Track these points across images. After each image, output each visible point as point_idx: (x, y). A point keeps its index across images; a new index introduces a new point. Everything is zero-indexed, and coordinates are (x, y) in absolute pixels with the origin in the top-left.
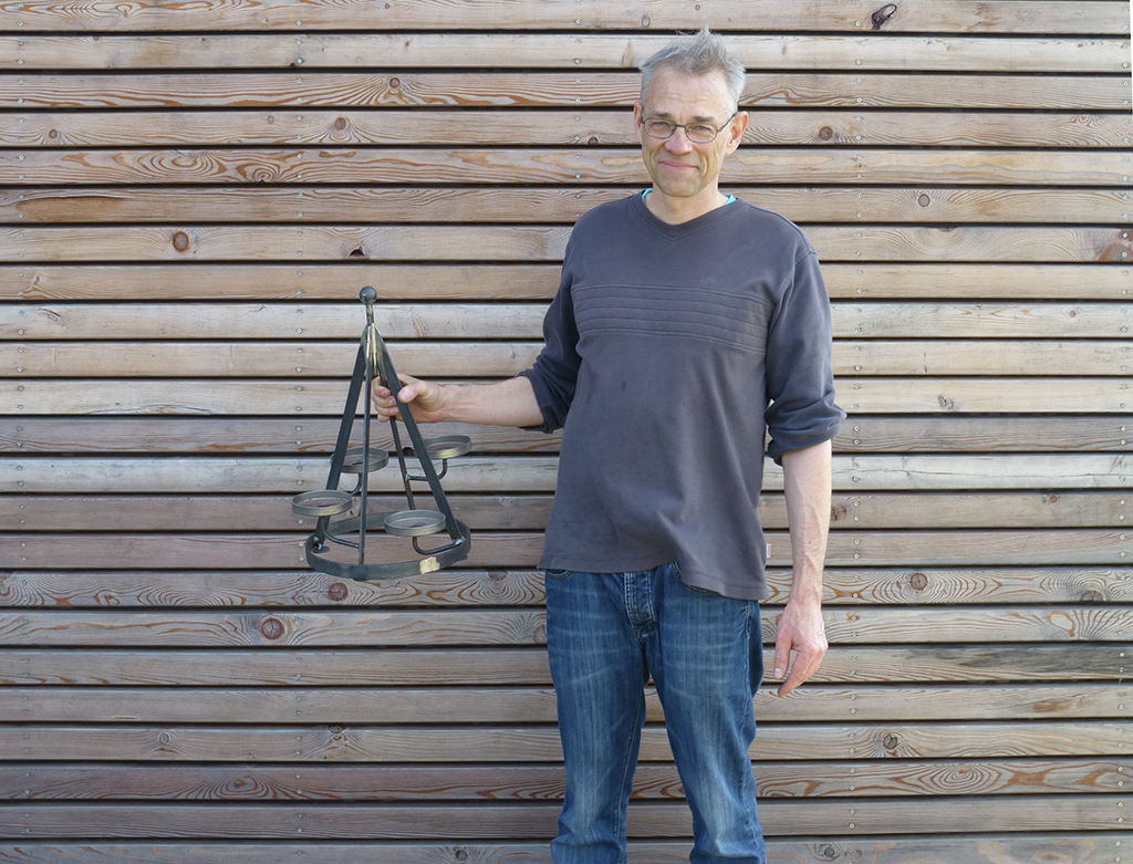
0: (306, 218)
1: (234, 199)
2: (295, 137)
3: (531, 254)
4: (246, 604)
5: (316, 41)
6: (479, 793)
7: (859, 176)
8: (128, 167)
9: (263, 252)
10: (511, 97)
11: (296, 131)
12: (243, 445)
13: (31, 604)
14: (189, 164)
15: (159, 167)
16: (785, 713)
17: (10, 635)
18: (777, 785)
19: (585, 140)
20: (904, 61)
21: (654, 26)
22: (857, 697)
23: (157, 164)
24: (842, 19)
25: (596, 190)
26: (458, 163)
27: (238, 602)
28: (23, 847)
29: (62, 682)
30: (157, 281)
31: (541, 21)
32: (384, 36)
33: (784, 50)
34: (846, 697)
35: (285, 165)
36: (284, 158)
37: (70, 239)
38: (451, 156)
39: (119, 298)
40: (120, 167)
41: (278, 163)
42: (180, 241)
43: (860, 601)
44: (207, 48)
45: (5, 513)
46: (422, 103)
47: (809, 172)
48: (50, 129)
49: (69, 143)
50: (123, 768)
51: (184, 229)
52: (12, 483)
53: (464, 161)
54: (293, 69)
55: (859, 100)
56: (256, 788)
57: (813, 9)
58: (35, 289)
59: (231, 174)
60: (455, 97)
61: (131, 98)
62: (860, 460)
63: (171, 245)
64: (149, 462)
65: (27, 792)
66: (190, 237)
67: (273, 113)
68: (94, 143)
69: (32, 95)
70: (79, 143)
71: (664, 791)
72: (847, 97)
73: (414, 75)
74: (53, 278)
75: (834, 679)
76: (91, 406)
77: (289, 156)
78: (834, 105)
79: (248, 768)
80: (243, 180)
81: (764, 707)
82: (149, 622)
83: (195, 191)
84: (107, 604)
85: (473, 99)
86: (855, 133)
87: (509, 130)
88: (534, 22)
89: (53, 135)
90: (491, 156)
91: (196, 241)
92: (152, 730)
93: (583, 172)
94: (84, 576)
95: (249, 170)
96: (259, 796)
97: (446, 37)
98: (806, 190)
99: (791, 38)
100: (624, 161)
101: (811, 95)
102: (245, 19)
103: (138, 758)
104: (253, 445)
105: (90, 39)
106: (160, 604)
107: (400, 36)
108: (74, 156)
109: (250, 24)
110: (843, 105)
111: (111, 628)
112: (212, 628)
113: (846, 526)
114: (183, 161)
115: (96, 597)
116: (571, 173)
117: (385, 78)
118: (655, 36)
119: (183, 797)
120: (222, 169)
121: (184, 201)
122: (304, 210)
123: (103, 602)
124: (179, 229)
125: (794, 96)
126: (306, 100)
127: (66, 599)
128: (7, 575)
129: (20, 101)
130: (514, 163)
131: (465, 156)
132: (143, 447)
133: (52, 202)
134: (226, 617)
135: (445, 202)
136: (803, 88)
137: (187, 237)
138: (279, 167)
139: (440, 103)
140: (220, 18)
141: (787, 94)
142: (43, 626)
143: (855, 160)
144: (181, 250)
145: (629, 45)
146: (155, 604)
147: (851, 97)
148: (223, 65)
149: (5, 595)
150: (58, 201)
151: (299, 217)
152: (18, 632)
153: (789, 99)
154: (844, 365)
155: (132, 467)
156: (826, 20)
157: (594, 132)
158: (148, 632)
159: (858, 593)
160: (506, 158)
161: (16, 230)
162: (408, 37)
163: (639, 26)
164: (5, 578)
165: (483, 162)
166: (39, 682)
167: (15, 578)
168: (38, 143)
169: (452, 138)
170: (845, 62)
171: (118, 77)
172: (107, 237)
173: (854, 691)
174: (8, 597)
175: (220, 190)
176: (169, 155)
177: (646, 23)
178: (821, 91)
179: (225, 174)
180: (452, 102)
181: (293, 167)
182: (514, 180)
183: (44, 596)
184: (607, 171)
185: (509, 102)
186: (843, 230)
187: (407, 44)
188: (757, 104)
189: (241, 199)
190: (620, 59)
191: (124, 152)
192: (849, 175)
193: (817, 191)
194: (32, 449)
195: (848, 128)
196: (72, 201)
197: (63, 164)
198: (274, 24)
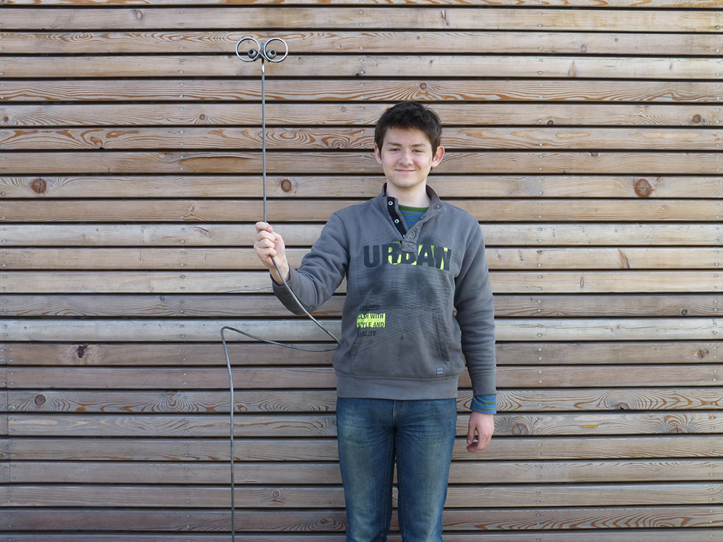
0: (366, 171)
1: (320, 159)
2: (359, 120)
3: (511, 193)
4: (329, 410)
5: (372, 60)
6: (477, 526)
7: (718, 146)
8: (251, 138)
9: (339, 192)
10: (498, 95)
11: (361, 116)
12: (327, 312)
13: (190, 411)
14: (291, 137)
15: (272, 138)
16: (669, 476)
17: (177, 430)
18: (663, 520)
19: (545, 122)
21: (588, 52)
22: (714, 466)
23: (270, 137)
24: (708, 47)
25: (553, 154)
27: (323, 409)
29: (210, 459)
30: (270, 210)
31: (517, 48)
32: (416, 57)
33: (671, 67)
34: (707, 466)
35: (353, 138)
36: (352, 134)
37: (215, 183)
38: (459, 132)
39: (247, 220)
40: (246, 139)
41: (348, 136)
42: (286, 185)
43: (717, 407)
44: (302, 64)
45: (172, 354)
46: (441, 99)
47: (686, 143)
48: (200, 114)
49: (212, 123)
50: (250, 512)
51: (289, 178)
52: (177, 336)
53: (468, 135)
54: (358, 77)
55: (718, 98)
56: (334, 524)
57: (689, 41)
58: (192, 215)
59: (318, 143)
60: (462, 95)
61: (252, 95)
62: (717, 320)
63: (280, 189)
65: (188, 527)
66: (293, 183)
67: (345, 105)
68: (229, 123)
69: (189, 93)
70: (219, 123)
71: (593, 524)
72: (710, 96)
73: (436, 81)
74: (203, 208)
75: (700, 455)
76: (229, 288)
77: (356, 132)
78: (702, 101)
79: (330, 512)
80: (326, 147)
81: (656, 473)
82: (266, 422)
83: (295, 154)
84: (239, 411)
85: (474, 96)
86: (715, 119)
87: (496, 116)
88: (513, 48)
89: (202, 117)
90: (485, 132)
91: (296, 185)
92: (268, 489)
93: (544, 142)
94: (224, 394)
95: (330, 141)
96: (336, 529)
97: (456, 58)
98: (685, 154)
99: (675, 59)
100: (570, 135)
101: (688, 95)
102: (326, 45)
103: (259, 506)
104: (333, 312)
105: (226, 57)
106: (273, 410)
107: (427, 57)
108: (216, 131)
109: (329, 49)
110: (708, 101)
111: (242, 426)
112: (307, 425)
113: (708, 361)
114: (287, 135)
116: (536, 142)
117: (417, 83)
118: (590, 58)
119: (288, 530)
120: (313, 140)
121: (287, 160)
122: (367, 166)
123: (237, 410)
124: (285, 178)
125: (677, 96)
126: (366, 97)
127: (212, 408)
128: (174, 393)
129: (181, 96)
130: (499, 137)
131: (468, 132)
132: (263, 313)
133: (202, 160)
134: (316, 418)
135: (456, 161)
136: (682, 90)
137: (290, 183)
138: (349, 139)
139: (453, 99)
140: (310, 45)
141: (673, 95)
142: (198, 425)
143: (715, 135)
144: (286, 191)
145: (573, 63)
146: (270, 410)
147: (713, 96)
148: (312, 74)
149: (173, 405)
150: (206, 160)
151: (362, 170)
152: (180, 429)
153: (674, 98)
154: (708, 262)
155: (255, 325)
156: (697, 48)
157: (551, 117)
158: (266, 428)
159: (716, 402)
160: (495, 133)
161: (179, 177)
162: (432, 58)
163: (579, 51)
164: (173, 395)
165: (480, 136)
166: (195, 459)
167: (179, 395)
168: (193, 123)
169: (460, 120)
170: (709, 74)
171: (244, 81)
172: (239, 182)
173: (712, 462)
174: (175, 406)
175: (311, 154)
176: (278, 131)
177: (584, 50)
178: (694, 93)
179: (314, 143)
180: (460, 98)
181: (358, 139)
182: (500, 147)
183: (199, 406)
184: (559, 141)
185: (497, 98)
186: (707, 179)
187: (431, 62)
188: (654, 100)
189: (325, 159)
190: (567, 72)
191: (249, 129)
192: (711, 145)
193: (691, 154)
194: (191, 314)
195: (711, 116)
196: (215, 160)
197: (209, 136)
198: (345, 49)
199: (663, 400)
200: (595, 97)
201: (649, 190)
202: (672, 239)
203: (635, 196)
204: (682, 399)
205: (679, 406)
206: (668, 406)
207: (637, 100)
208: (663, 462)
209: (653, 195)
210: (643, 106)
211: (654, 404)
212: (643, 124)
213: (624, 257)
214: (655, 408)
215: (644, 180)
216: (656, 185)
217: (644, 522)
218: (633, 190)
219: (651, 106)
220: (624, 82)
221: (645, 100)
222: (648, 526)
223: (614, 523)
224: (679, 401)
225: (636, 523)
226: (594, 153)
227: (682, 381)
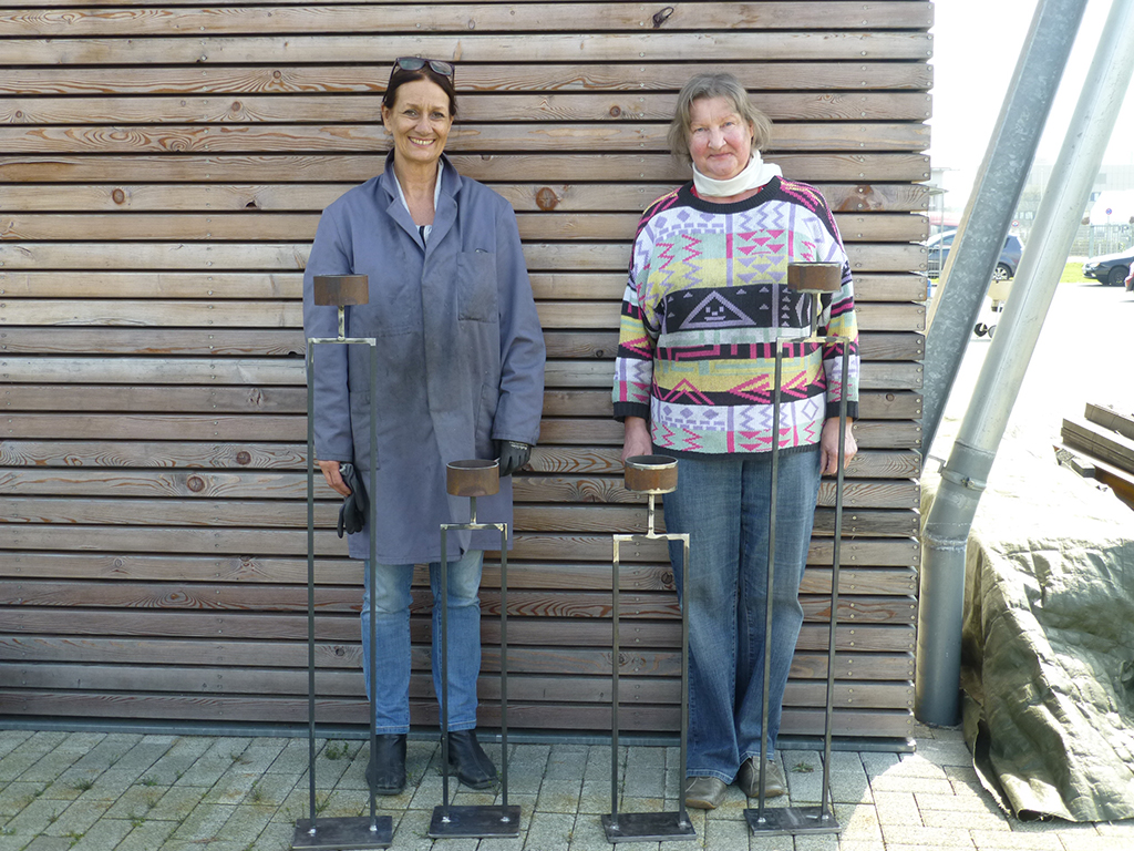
0: (212, 179)
1: (157, 164)
2: (202, 117)
4: (176, 465)
5: (216, 42)
6: (352, 608)
7: (642, 144)
8: (76, 139)
9: (180, 204)
10: (367, 85)
11: (203, 112)
12: (170, 349)
13: (17, 464)
14: (122, 137)
15: (100, 140)
16: (584, 554)
17: (3, 486)
18: (579, 608)
20: (680, 53)
21: (477, 28)
22: (641, 544)
23: (98, 138)
24: (629, 20)
26: (327, 136)
27: (170, 464)
28: (19, 638)
29: (42, 521)
30: (101, 226)
31: (390, 26)
32: (268, 38)
33: (582, 45)
34: (632, 544)
35: (195, 138)
36: (194, 133)
37: (36, 194)
38: (321, 130)
39: (74, 238)
40: (70, 140)
41: (189, 136)
42: (118, 195)
44: (133, 48)
46: (298, 90)
47: (601, 141)
48: (16, 111)
49: (31, 122)
50: (89, 584)
51: (121, 187)
53: (332, 134)
54: (199, 64)
55: (642, 85)
56: (186, 600)
57: (605, 12)
58: (11, 232)
59: (155, 145)
60: (323, 85)
61: (75, 87)
63: (111, 199)
64: (100, 360)
65: (20, 600)
66: (125, 193)
67: (185, 99)
68: (50, 121)
69: (2, 85)
70: (39, 121)
71: (492, 610)
72: (632, 82)
73: (292, 69)
74: (24, 224)
75: (622, 530)
76: (56, 319)
77: (198, 132)
78: (621, 89)
79: (181, 586)
80: (164, 150)
81: (568, 550)
82: (104, 478)
83: (128, 158)
84: (73, 465)
85: (338, 86)
86: (639, 111)
87: (365, 110)
88: (384, 26)
89: (19, 115)
90: (352, 131)
91: (130, 196)
92: (109, 557)
94: (56, 444)
95: (168, 142)
96: (188, 606)
97: (315, 38)
98: (599, 156)
99: (587, 36)
101: (603, 81)
102: (161, 26)
103: (99, 577)
104: (177, 349)
105: (44, 41)
106: (112, 465)
107: (280, 38)
108: (35, 131)
109: (164, 30)
110: (629, 89)
111: (77, 482)
112: (151, 483)
114: (118, 136)
115: (65, 459)
117: (270, 71)
118: (479, 36)
119: (133, 605)
120: (148, 141)
121: (119, 166)
122: (212, 172)
123: (71, 463)
124: (117, 187)
125: (590, 83)
126: (210, 88)
127: (43, 461)
130: (370, 136)
131: (332, 131)
132: (96, 350)
133: (20, 166)
134: (162, 475)
135: (317, 166)
136: (596, 76)
137: (123, 193)
138: (190, 140)
139: (312, 90)
140: (142, 25)
141: (584, 81)
142: (27, 480)
143: (638, 132)
144: (118, 203)
145: (459, 43)
146: (108, 465)
147: (636, 83)
148: (145, 61)
150: (25, 166)
151: (207, 178)
152: (8, 484)
153: (586, 85)
155: (88, 364)
156: (615, 21)
158: (104, 485)
160: (363, 132)
162: (287, 39)
163: (466, 28)
165: (346, 135)
166: (25, 521)
167: (4, 445)
168: (8, 121)
169: (322, 116)
170: (630, 54)
171: (66, 70)
172: (63, 192)
175: (147, 158)
176: (107, 131)
177: (471, 26)
178: (611, 78)
179: (150, 145)
180: (322, 89)
181: (201, 140)
182: (370, 149)
183: (27, 459)
185: (366, 89)
187: (286, 44)
188: (560, 89)
189: (163, 165)
190: (451, 54)
191: (73, 128)
192: (633, 144)
193: (608, 156)
194: (14, 350)
195: (632, 107)
196: (35, 166)
197: (27, 137)
198: (183, 29)
199: (575, 461)
200: (486, 86)
201: (554, 202)
202: (583, 263)
203: (537, 208)
204: (598, 461)
205: (594, 468)
206: (582, 468)
207: (539, 89)
208: (577, 538)
209: (559, 207)
210: (546, 96)
211: (563, 465)
212: (546, 118)
214: (565, 470)
215: (548, 189)
216: (563, 196)
217: (554, 609)
218: (534, 202)
219: (556, 96)
220: (523, 66)
221: (549, 88)
222: (559, 614)
223: (518, 610)
224: (594, 463)
225: (545, 610)
226: (485, 156)
227: (598, 438)
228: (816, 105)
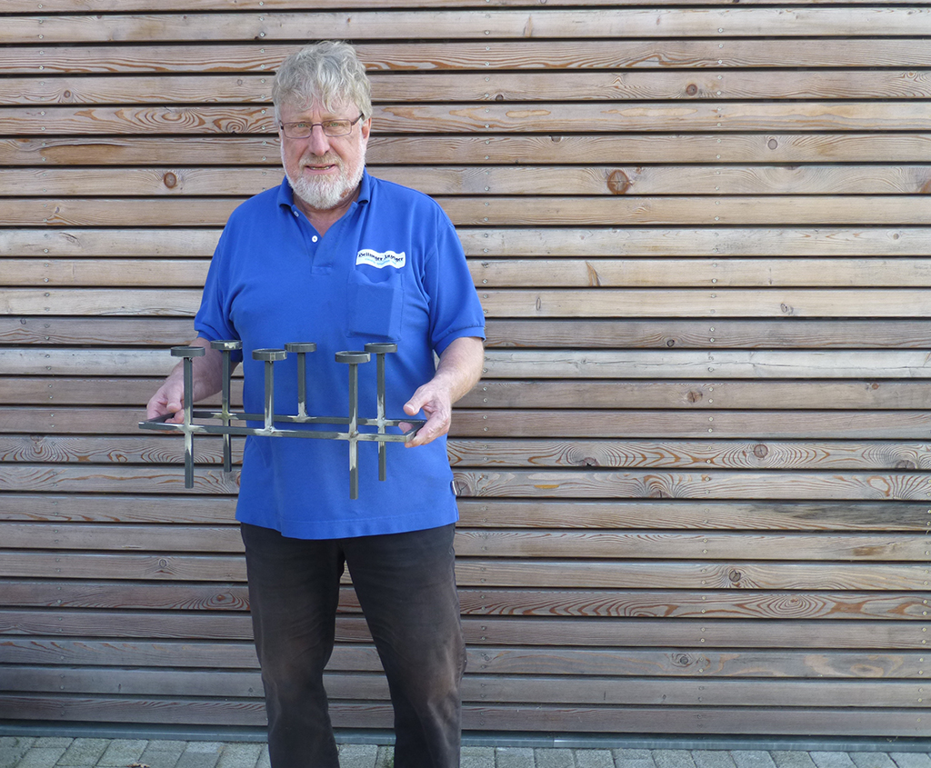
0: (269, 162)
1: (214, 146)
2: (259, 96)
3: (449, 189)
5: (274, 18)
7: (719, 125)
8: (127, 120)
9: (235, 188)
10: (433, 63)
11: (261, 91)
13: (59, 460)
14: (175, 118)
15: (152, 121)
16: (650, 552)
17: (43, 483)
18: (642, 607)
19: (493, 97)
20: (759, 29)
21: (549, 2)
22: (708, 541)
23: (150, 119)
25: (502, 138)
26: (390, 117)
27: (218, 460)
28: (58, 642)
29: (84, 520)
30: (151, 210)
32: (330, 14)
33: (658, 21)
34: (699, 541)
35: (252, 119)
36: (251, 114)
37: (82, 178)
38: (384, 111)
39: (123, 224)
40: (119, 120)
41: (246, 117)
42: (169, 179)
43: (712, 466)
44: (187, 24)
45: (37, 390)
47: (676, 121)
48: (64, 90)
49: (80, 102)
50: (132, 585)
51: (173, 171)
52: (41, 368)
53: (395, 114)
54: (257, 41)
55: (720, 62)
56: (234, 602)
58: (56, 217)
59: (209, 127)
60: (387, 63)
61: (128, 65)
62: (713, 354)
63: (162, 183)
64: (148, 352)
65: (59, 601)
66: (178, 176)
67: (242, 78)
68: (100, 101)
69: (50, 63)
70: (88, 102)
71: (552, 610)
72: (710, 59)
74: (70, 209)
75: (690, 527)
76: (102, 309)
77: (255, 112)
78: (699, 66)
79: (228, 586)
80: (218, 131)
81: (633, 547)
82: (150, 475)
83: (180, 140)
84: (117, 461)
85: (402, 64)
86: (716, 90)
87: (431, 89)
88: (452, 1)
89: (67, 95)
90: (417, 111)
91: (183, 180)
92: (153, 557)
93: (492, 123)
94: (99, 440)
95: (224, 123)
96: (236, 608)
97: (380, 14)
98: (674, 137)
99: (664, 11)
100: (524, 114)
101: (680, 58)
102: (218, 0)
103: (142, 578)
105: (95, 17)
106: (158, 461)
107: (343, 14)
108: (83, 112)
109: (222, 5)
110: (707, 66)
111: (122, 479)
112: (199, 480)
113: (702, 407)
114: (171, 116)
115: (109, 455)
116: (481, 124)
118: (551, 11)
119: (178, 607)
120: (202, 122)
121: (171, 148)
122: (269, 155)
123: (115, 460)
124: (169, 170)
125: (665, 59)
126: (268, 67)
127: (85, 457)
128: (40, 438)
129: (41, 68)
130: (436, 116)
131: (395, 111)
132: (144, 341)
133: (67, 148)
134: (210, 471)
135: (380, 148)
136: (672, 52)
137: (175, 177)
138: (246, 120)
139: (376, 68)
140: (198, 1)
141: (660, 58)
142: (68, 477)
143: (716, 111)
144: (170, 187)
145: (530, 19)
146: (155, 461)
147: (713, 60)
148: (200, 38)
149: (39, 453)
150: (72, 148)
151: (264, 160)
152: (49, 481)
153: (662, 62)
154: (703, 278)
155: (135, 356)
157: (501, 91)
158: (150, 483)
159: (711, 459)
160: (428, 112)
161: (40, 170)
162: (350, 15)
163: (537, 3)
164: (38, 440)
165: (410, 115)
166: (66, 519)
167: (46, 440)
168: (55, 102)
169: (386, 95)
170: (709, 30)
171: (117, 48)
172: (111, 177)
173: (706, 536)
174: (41, 455)
175: (201, 140)
176: (159, 111)
177: (544, 1)
178: (688, 55)
179: (204, 126)
180: (385, 67)
181: (257, 121)
182: (435, 130)
183: (69, 455)
184: (511, 122)
185: (431, 67)
186: (704, 169)
187: (349, 20)
188: (635, 66)
189: (217, 146)
190: (522, 30)
191: (124, 109)
192: (710, 124)
193: (683, 137)
194: (57, 342)
195: (710, 85)
196: (83, 148)
197: (76, 118)
198: (241, 5)
199: (642, 455)
200: (557, 64)
201: (627, 185)
202: (655, 248)
203: (608, 192)
204: (667, 455)
205: (662, 463)
206: (649, 463)
207: (613, 66)
208: (643, 535)
209: (631, 191)
210: (620, 74)
211: (630, 460)
212: (620, 98)
213: (592, 271)
214: (632, 465)
215: (620, 171)
216: (635, 178)
217: (617, 609)
218: (605, 185)
219: (630, 74)
220: (596, 43)
221: (623, 66)
222: (622, 615)
223: (579, 610)
224: (663, 457)
225: (608, 610)
226: (555, 137)
227: (666, 431)
228: (899, 82)
